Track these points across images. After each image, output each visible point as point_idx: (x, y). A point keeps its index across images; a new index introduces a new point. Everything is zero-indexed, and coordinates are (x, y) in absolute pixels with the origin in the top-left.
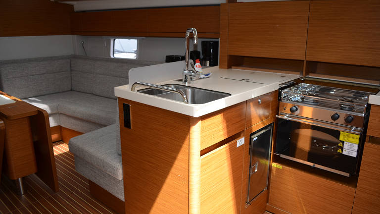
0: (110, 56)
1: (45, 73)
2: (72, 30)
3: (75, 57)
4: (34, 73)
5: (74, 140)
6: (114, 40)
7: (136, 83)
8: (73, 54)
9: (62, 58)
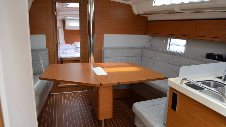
0: (166, 50)
1: (127, 56)
2: (146, 32)
3: (145, 48)
4: (121, 56)
5: (136, 104)
6: (171, 39)
7: (185, 79)
8: (144, 46)
9: (138, 48)
